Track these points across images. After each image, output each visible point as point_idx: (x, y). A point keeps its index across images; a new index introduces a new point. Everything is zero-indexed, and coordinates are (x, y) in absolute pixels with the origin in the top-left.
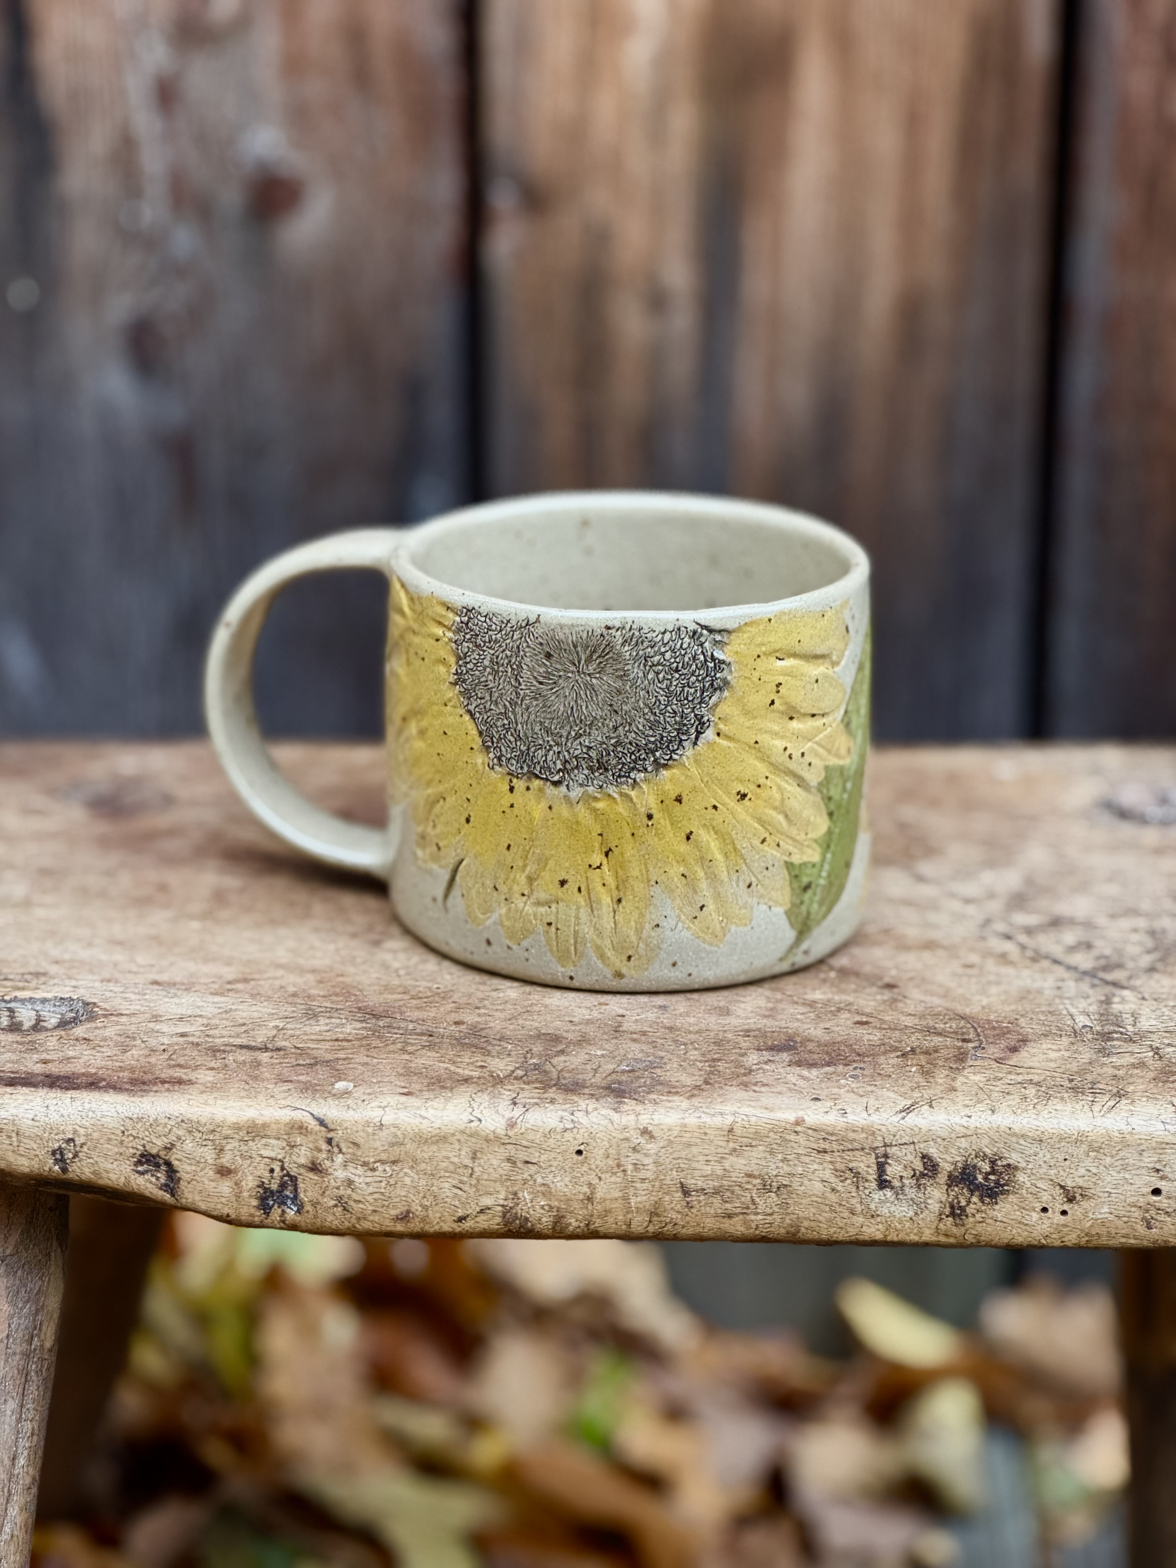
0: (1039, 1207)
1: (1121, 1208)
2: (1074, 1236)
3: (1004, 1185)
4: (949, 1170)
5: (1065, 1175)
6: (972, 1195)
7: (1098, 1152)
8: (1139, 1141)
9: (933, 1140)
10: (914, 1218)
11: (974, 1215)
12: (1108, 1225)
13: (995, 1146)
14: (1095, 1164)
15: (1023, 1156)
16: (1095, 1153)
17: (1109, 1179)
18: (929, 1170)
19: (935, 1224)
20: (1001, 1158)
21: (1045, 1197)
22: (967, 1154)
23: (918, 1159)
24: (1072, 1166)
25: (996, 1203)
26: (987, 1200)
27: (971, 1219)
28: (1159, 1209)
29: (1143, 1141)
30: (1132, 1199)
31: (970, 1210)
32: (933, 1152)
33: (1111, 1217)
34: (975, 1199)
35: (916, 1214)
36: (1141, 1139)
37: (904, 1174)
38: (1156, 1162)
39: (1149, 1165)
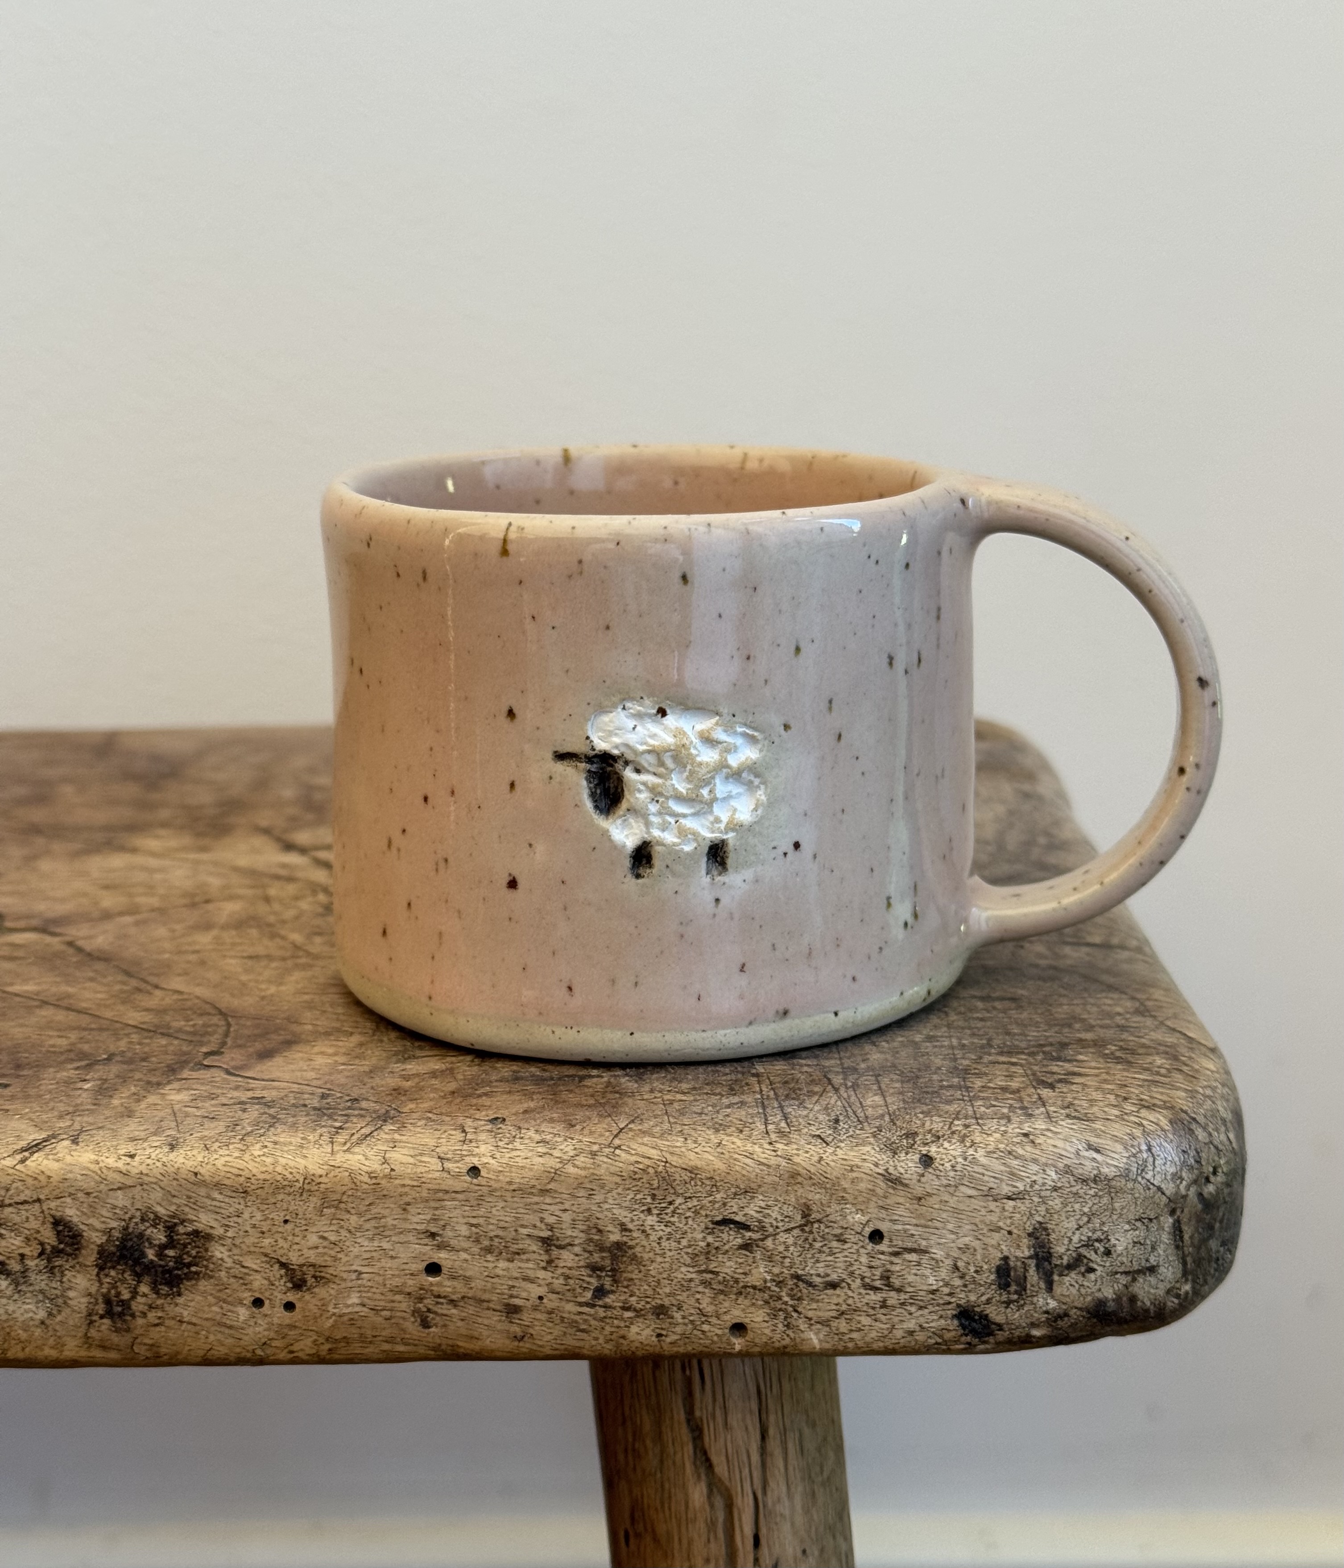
0: (248, 1297)
1: (378, 1296)
2: (309, 1342)
3: (189, 1265)
4: (99, 1242)
5: (286, 1246)
6: (139, 1282)
7: (337, 1208)
8: (401, 1190)
9: (70, 1195)
10: (48, 1322)
11: (144, 1315)
12: (359, 1323)
13: (172, 1204)
14: (333, 1228)
15: (218, 1217)
16: (333, 1210)
17: (356, 1250)
18: (67, 1244)
19: (83, 1330)
20: (183, 1222)
21: (258, 1282)
22: (127, 1217)
23: (49, 1226)
24: (297, 1230)
25: (179, 1295)
26: (165, 1289)
27: (140, 1321)
28: (439, 1296)
29: (406, 1189)
30: (397, 1282)
31: (139, 1304)
32: (71, 1213)
33: (365, 1311)
34: (144, 1288)
35: (50, 1314)
36: (404, 1185)
37: (27, 1251)
38: (429, 1222)
39: (418, 1228)
